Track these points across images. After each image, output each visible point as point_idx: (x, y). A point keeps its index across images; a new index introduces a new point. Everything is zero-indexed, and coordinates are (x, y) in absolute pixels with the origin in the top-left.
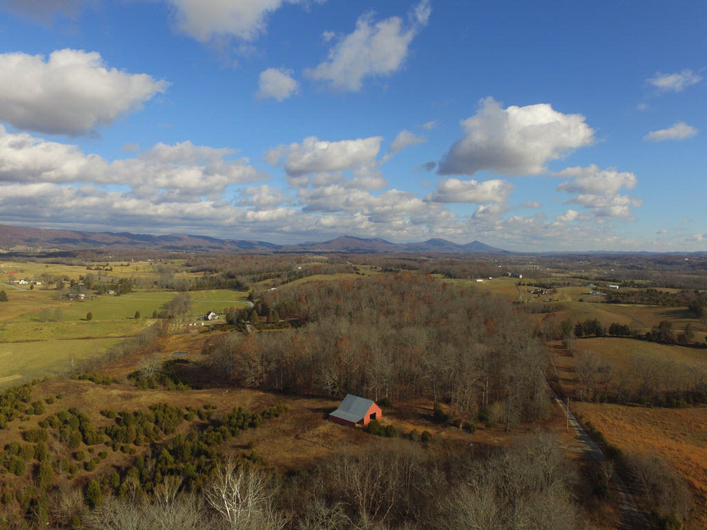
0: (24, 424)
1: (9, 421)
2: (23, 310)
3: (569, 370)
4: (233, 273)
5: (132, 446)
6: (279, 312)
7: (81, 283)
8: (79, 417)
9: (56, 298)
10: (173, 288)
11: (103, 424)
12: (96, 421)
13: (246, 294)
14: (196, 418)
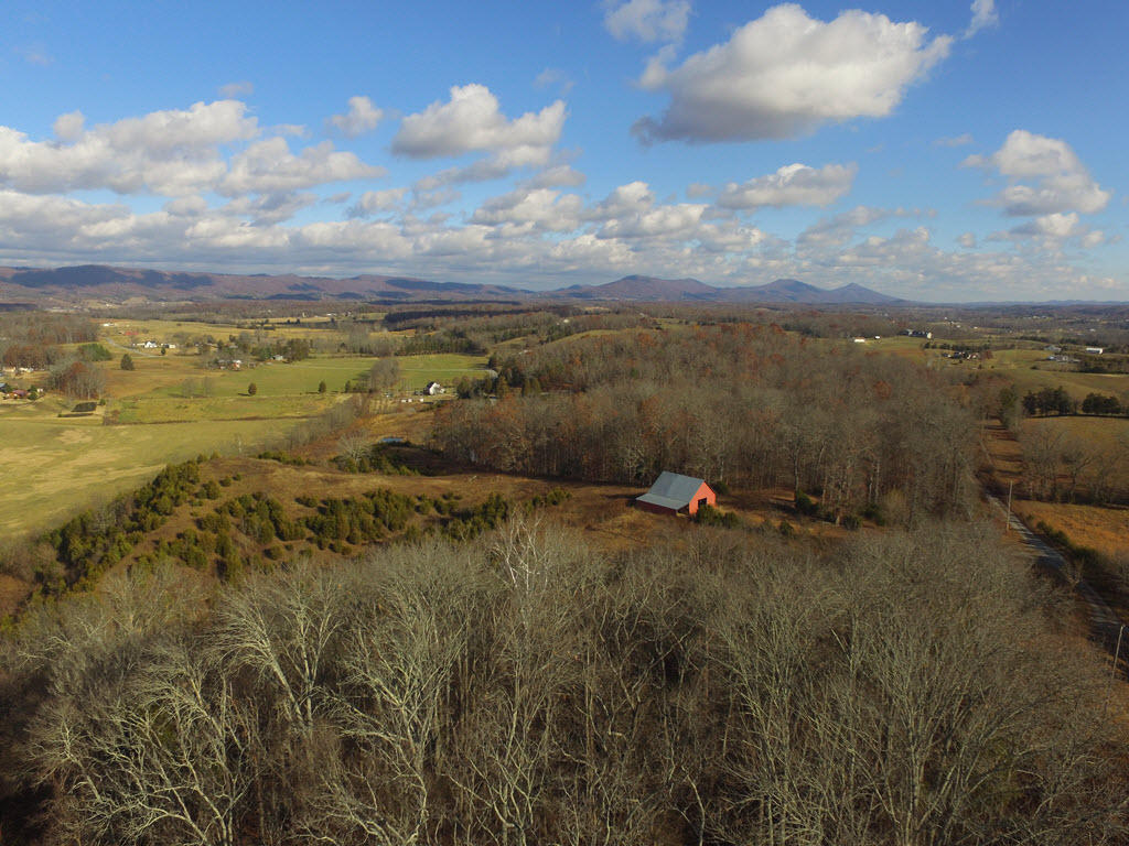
0: (195, 509)
1: (177, 506)
2: (156, 381)
3: (1010, 458)
4: (461, 329)
5: (345, 543)
6: (539, 380)
7: (233, 346)
8: (268, 503)
9: (200, 367)
10: (371, 353)
11: (302, 515)
12: (291, 511)
13: (484, 360)
14: (433, 512)
